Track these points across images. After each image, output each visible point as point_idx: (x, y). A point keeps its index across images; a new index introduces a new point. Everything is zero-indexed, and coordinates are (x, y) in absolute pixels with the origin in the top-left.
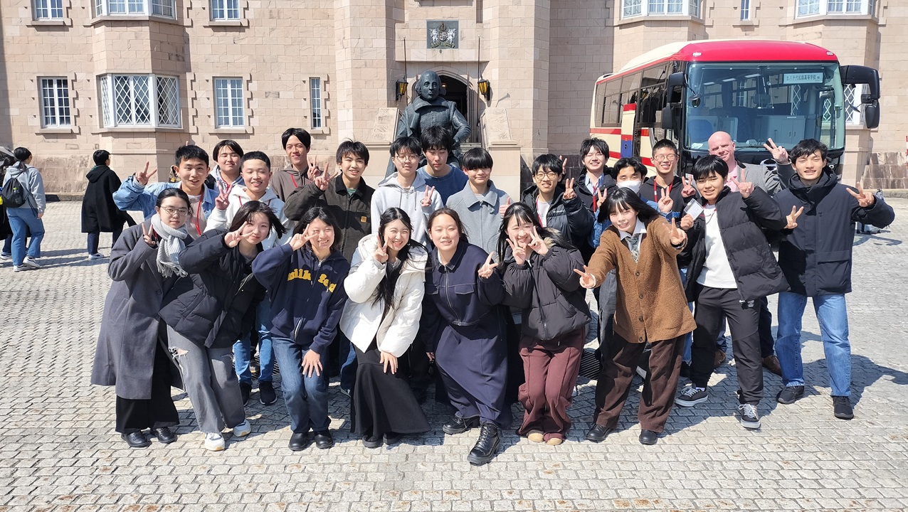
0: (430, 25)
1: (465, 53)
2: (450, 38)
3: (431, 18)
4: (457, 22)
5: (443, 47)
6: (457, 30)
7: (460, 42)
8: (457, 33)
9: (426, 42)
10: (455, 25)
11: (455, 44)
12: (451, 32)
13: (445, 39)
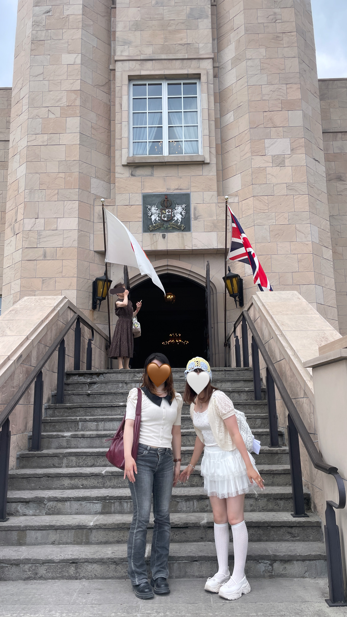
0: (148, 200)
4: (188, 195)
5: (167, 230)
6: (188, 206)
7: (193, 223)
8: (187, 210)
9: (141, 224)
10: (184, 199)
11: (186, 226)
12: (179, 209)
13: (171, 218)
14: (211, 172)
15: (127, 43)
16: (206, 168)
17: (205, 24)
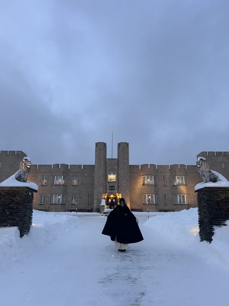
0: (110, 186)
1: (116, 191)
2: (113, 189)
9: (109, 189)
10: (114, 186)
11: (114, 190)
14: (117, 183)
15: (108, 168)
17: (117, 165)
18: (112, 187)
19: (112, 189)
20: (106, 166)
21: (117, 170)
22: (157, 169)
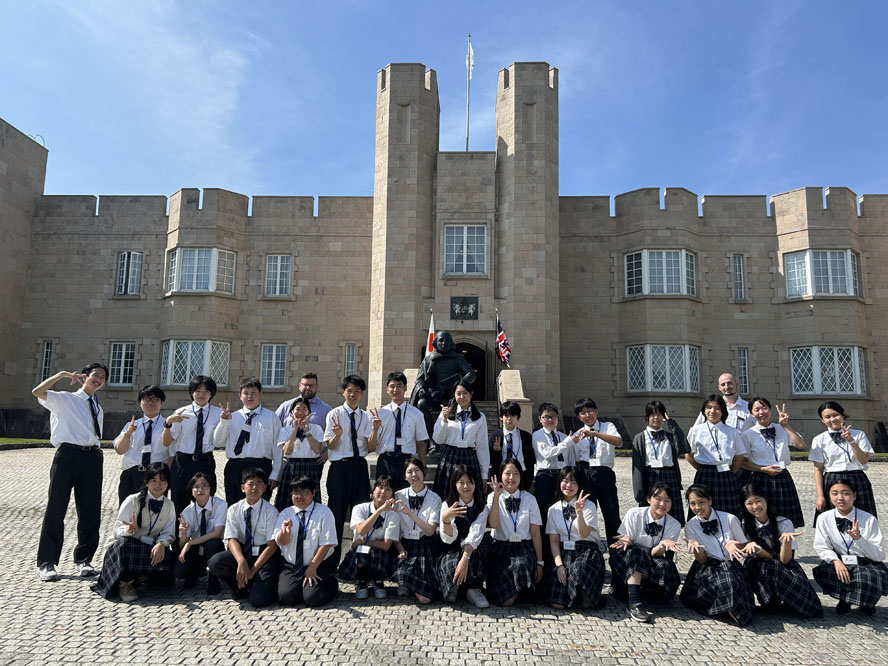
0: (454, 300)
1: (484, 324)
2: (471, 311)
3: (454, 295)
4: (477, 298)
5: (465, 318)
6: (477, 305)
7: (480, 315)
8: (477, 307)
9: (449, 315)
10: (475, 300)
11: (475, 316)
12: (472, 306)
13: (467, 311)
14: (491, 285)
15: (443, 201)
16: (488, 282)
17: (491, 189)
18: (465, 301)
19: (464, 316)
20: (433, 191)
21: (491, 216)
22: (701, 214)
